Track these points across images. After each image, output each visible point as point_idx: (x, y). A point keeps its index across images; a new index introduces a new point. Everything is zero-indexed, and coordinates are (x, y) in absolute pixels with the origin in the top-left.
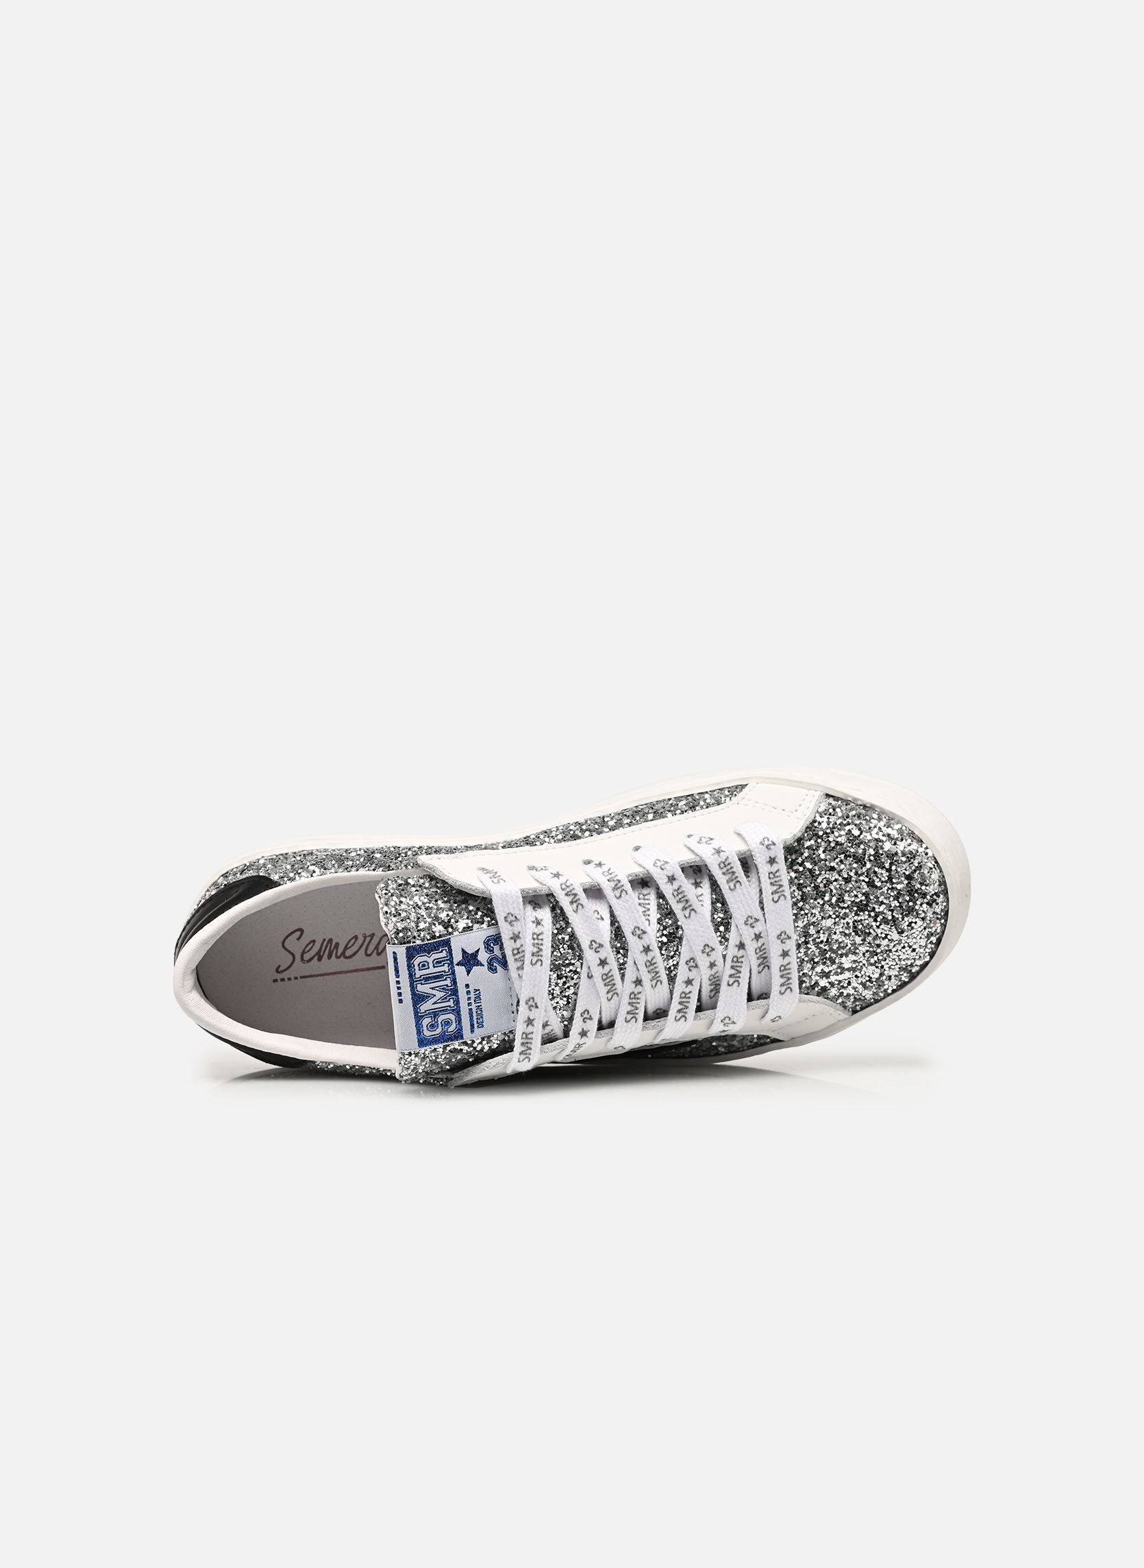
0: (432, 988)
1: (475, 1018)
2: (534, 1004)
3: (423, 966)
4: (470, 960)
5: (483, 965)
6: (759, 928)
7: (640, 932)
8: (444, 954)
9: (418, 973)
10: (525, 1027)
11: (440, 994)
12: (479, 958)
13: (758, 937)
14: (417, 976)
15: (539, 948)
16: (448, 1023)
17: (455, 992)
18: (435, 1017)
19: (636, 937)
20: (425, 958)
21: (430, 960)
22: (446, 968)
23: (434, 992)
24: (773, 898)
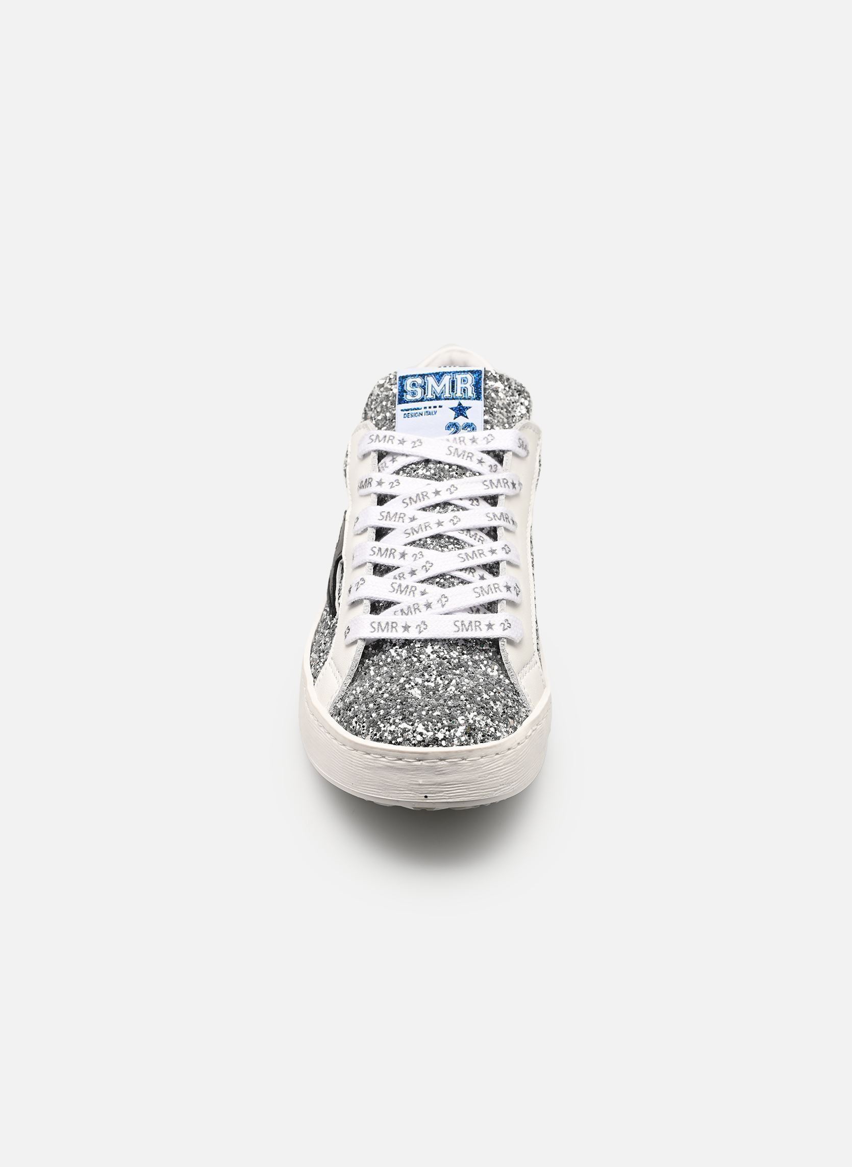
0: (445, 385)
1: (413, 412)
2: (416, 445)
3: (464, 381)
4: (460, 411)
5: (454, 419)
6: (437, 607)
7: (455, 522)
8: (470, 394)
9: (459, 377)
10: (399, 439)
11: (438, 389)
12: (461, 417)
13: (428, 606)
14: (457, 376)
15: (460, 455)
16: (414, 394)
17: (438, 398)
18: (421, 386)
19: (452, 518)
20: (470, 382)
21: (468, 385)
22: (459, 394)
23: (442, 385)
24: (458, 621)
